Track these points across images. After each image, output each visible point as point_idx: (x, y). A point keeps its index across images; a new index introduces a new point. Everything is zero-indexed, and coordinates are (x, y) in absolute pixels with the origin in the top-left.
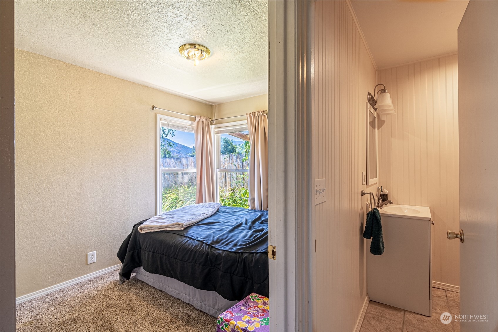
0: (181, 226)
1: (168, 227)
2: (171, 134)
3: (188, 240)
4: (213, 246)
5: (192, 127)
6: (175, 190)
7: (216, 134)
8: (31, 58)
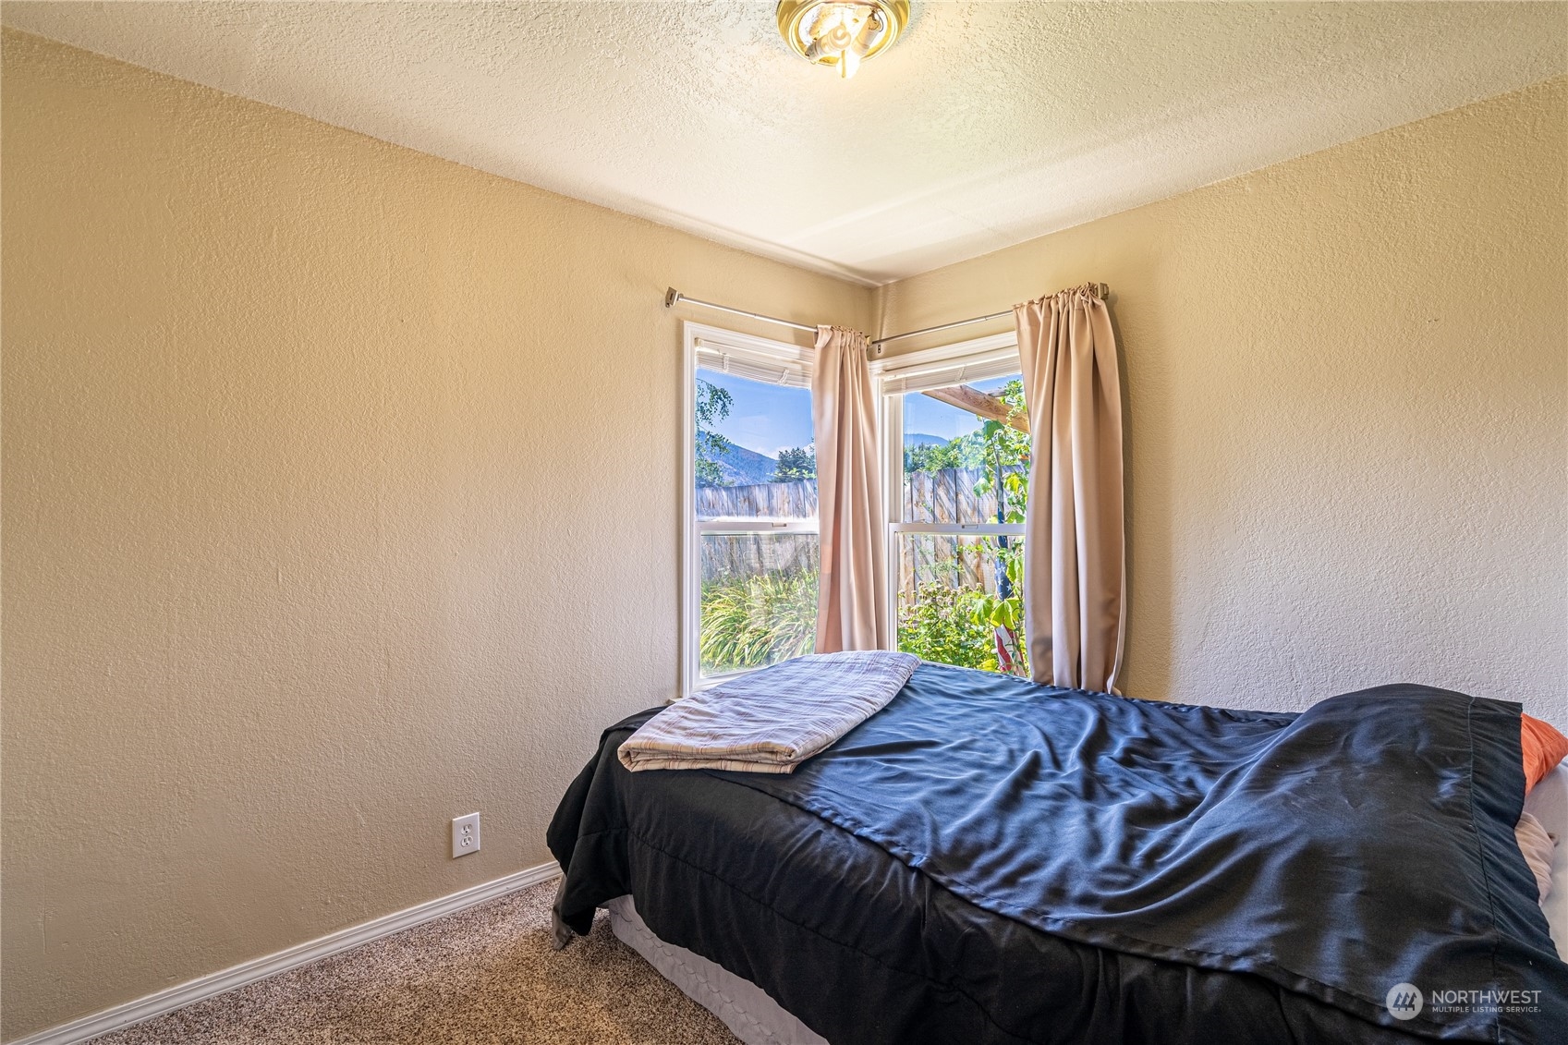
0: (784, 758)
1: (732, 757)
2: (718, 412)
3: (819, 833)
4: (942, 879)
5: (804, 367)
6: (732, 588)
7: (888, 391)
8: (264, 125)
